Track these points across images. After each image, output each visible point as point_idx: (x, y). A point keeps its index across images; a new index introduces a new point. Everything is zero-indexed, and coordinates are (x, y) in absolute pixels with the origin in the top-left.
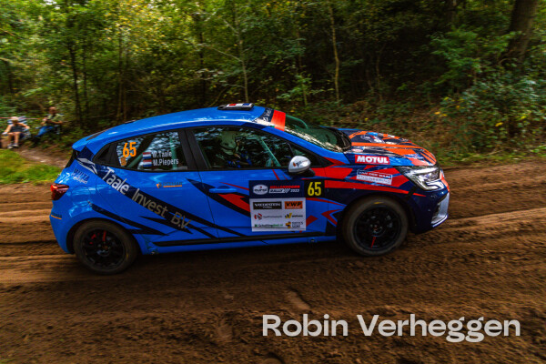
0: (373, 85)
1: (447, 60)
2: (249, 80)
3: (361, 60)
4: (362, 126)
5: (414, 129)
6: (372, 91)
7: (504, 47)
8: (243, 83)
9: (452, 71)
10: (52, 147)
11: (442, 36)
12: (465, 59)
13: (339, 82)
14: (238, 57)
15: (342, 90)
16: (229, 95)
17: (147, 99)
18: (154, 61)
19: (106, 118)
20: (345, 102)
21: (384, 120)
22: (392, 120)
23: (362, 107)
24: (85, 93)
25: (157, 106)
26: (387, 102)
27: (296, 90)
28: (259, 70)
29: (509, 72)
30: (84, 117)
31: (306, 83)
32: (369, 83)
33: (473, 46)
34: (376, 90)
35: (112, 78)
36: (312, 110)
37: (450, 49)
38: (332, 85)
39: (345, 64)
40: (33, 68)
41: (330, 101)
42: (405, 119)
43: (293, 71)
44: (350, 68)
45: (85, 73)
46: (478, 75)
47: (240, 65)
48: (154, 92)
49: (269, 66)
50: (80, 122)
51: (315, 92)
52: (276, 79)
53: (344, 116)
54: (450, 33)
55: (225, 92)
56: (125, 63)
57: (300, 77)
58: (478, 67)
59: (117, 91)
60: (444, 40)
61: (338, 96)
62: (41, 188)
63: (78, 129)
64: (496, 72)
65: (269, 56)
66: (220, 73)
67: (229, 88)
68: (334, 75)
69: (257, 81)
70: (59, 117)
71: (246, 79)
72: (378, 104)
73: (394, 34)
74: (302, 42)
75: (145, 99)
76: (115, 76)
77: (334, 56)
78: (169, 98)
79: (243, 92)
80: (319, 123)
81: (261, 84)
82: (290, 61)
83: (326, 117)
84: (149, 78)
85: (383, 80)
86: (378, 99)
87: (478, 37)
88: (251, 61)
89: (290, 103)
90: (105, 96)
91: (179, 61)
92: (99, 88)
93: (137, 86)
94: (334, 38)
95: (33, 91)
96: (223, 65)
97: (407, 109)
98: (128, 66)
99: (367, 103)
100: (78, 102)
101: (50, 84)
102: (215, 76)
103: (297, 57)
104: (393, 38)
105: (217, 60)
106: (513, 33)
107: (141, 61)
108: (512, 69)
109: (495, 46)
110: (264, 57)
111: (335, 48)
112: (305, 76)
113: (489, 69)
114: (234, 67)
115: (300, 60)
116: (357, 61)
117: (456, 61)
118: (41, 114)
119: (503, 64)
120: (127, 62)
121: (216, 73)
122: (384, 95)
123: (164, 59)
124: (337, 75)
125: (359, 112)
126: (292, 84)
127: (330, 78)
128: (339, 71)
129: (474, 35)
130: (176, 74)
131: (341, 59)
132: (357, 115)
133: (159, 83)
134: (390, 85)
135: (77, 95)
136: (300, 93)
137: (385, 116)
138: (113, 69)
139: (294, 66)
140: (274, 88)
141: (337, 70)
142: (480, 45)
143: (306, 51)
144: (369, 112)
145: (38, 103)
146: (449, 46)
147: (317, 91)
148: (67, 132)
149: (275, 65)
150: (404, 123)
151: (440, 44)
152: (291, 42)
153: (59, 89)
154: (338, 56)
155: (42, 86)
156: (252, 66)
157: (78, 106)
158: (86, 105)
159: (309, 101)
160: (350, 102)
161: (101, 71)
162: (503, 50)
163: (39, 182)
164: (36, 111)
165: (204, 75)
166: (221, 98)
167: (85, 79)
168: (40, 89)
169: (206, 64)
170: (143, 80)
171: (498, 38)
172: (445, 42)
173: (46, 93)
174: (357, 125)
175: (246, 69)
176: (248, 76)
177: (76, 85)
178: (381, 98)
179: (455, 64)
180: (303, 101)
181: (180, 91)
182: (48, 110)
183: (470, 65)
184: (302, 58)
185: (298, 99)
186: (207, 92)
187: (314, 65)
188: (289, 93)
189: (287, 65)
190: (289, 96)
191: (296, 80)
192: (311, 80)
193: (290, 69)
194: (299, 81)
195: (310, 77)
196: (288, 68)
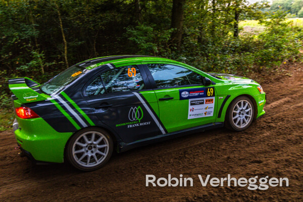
1: (137, 44)
3: (83, 42)
7: (168, 37)
9: (141, 51)
11: (133, 29)
12: (148, 43)
13: (67, 57)
27: (33, 62)
29: (174, 52)
31: (41, 57)
33: (152, 35)
37: (139, 37)
38: (62, 59)
39: (71, 44)
43: (29, 48)
44: (76, 47)
46: (156, 53)
49: (8, 44)
51: (48, 64)
54: (138, 27)
57: (35, 53)
58: (156, 48)
60: (135, 31)
64: (166, 52)
68: (64, 53)
73: (103, 25)
74: (36, 27)
77: (63, 38)
82: (27, 41)
87: (154, 30)
94: (61, 25)
103: (32, 38)
104: (103, 27)
106: (172, 29)
108: (175, 50)
109: (164, 36)
110: (4, 37)
111: (63, 32)
112: (40, 53)
113: (162, 50)
115: (36, 40)
117: (143, 44)
119: (170, 47)
124: (66, 52)
126: (29, 58)
127: (61, 54)
129: (152, 29)
131: (68, 40)
136: (36, 65)
139: (30, 45)
140: (15, 61)
141: (66, 48)
142: (156, 35)
143: (40, 34)
146: (138, 35)
147: (50, 64)
149: (14, 43)
151: (132, 33)
152: (27, 26)
154: (66, 39)
162: (168, 39)
171: (165, 31)
172: (135, 32)
179: (143, 46)
183: (151, 47)
184: (38, 39)
185: (35, 70)
188: (27, 65)
189: (24, 44)
190: (27, 67)
191: (33, 55)
192: (44, 56)
193: (27, 47)
194: (35, 56)
195: (43, 53)
196: (25, 46)
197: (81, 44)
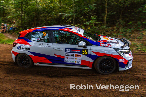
0: (119, 21)
2: (75, 17)
3: (115, 13)
4: (113, 35)
5: (134, 38)
6: (118, 23)
8: (73, 18)
10: (13, 34)
13: (106, 20)
14: (72, 9)
15: (107, 22)
16: (68, 22)
17: (42, 21)
18: (46, 9)
19: (29, 26)
20: (108, 27)
21: (122, 34)
22: (125, 34)
23: (114, 29)
24: (24, 18)
25: (45, 23)
26: (123, 28)
28: (79, 14)
30: (23, 25)
31: (95, 19)
32: (117, 21)
34: (120, 23)
35: (32, 14)
36: (96, 28)
38: (104, 21)
39: (109, 14)
40: (10, 10)
41: (103, 26)
42: (130, 34)
44: (111, 15)
45: (25, 12)
47: (73, 12)
48: (44, 19)
49: (82, 13)
50: (22, 27)
51: (97, 23)
52: (84, 18)
53: (107, 31)
55: (66, 21)
56: (37, 10)
57: (93, 17)
59: (33, 18)
61: (105, 24)
62: (9, 46)
63: (21, 29)
65: (83, 10)
66: (66, 14)
67: (68, 19)
68: (105, 17)
69: (78, 18)
70: (16, 25)
71: (74, 17)
72: (120, 28)
75: (41, 21)
76: (33, 13)
77: (105, 11)
78: (49, 21)
79: (73, 21)
80: (98, 33)
81: (79, 19)
83: (100, 31)
84: (43, 15)
85: (122, 20)
86: (120, 26)
88: (76, 11)
89: (88, 26)
90: (30, 19)
91: (53, 10)
92: (28, 17)
93: (39, 17)
94: (106, 5)
95: (10, 17)
96: (67, 12)
97: (131, 31)
98: (38, 11)
99: (116, 28)
100: (22, 21)
101: (15, 15)
102: (65, 15)
103: (92, 10)
105: (65, 10)
107: (41, 9)
110: (81, 10)
111: (106, 8)
114: (71, 13)
116: (113, 13)
118: (11, 24)
120: (38, 9)
121: (65, 14)
122: (122, 25)
123: (48, 9)
124: (106, 17)
125: (113, 30)
126: (90, 19)
127: (103, 18)
128: (107, 16)
130: (52, 14)
131: (108, 12)
132: (112, 31)
133: (46, 16)
134: (125, 22)
135: (22, 19)
136: (92, 23)
137: (122, 33)
138: (33, 11)
139: (91, 14)
140: (83, 20)
141: (106, 15)
143: (96, 8)
144: (116, 31)
145: (10, 20)
148: (18, 29)
149: (85, 13)
150: (130, 36)
152: (91, 5)
153: (17, 16)
155: (12, 15)
156: (77, 13)
157: (22, 22)
158: (24, 22)
159: (95, 25)
160: (109, 27)
161: (29, 12)
163: (9, 44)
164: (10, 23)
165: (61, 15)
166: (65, 22)
167: (25, 14)
168: (12, 16)
169: (61, 11)
170: (41, 15)
173: (13, 17)
174: (112, 35)
175: (75, 13)
176: (75, 16)
177: (22, 15)
178: (121, 26)
180: (93, 25)
181: (52, 19)
182: (13, 23)
184: (94, 11)
186: (60, 20)
187: (98, 13)
188: (89, 22)
189: (89, 13)
190: (88, 23)
191: (91, 18)
192: (97, 19)
193: (90, 14)
194: (93, 18)
195: (96, 17)
196: (89, 14)
197: (114, 14)
